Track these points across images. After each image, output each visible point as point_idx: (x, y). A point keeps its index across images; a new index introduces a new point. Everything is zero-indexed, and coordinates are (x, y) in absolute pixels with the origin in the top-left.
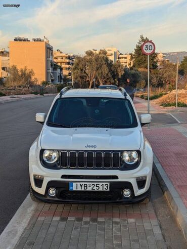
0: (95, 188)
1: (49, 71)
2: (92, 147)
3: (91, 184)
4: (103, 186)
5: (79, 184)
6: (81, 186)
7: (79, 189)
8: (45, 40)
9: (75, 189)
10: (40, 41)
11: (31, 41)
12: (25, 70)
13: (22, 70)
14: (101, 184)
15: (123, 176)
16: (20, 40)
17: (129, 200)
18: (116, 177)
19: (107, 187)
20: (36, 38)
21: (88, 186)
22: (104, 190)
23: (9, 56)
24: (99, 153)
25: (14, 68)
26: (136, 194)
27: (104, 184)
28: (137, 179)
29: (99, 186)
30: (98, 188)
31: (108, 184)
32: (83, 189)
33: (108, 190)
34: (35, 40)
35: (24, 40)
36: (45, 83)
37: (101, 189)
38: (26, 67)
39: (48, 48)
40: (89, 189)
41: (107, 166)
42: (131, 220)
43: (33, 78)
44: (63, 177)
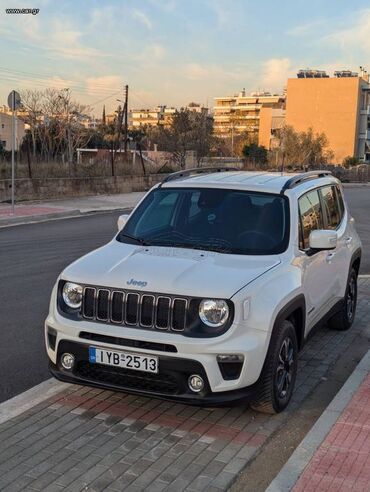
0: (132, 363)
1: (362, 137)
2: (140, 283)
3: (126, 355)
4: (146, 363)
5: (105, 352)
6: (109, 356)
7: (106, 362)
8: (361, 74)
9: (98, 360)
10: (350, 75)
11: (332, 75)
12: (310, 135)
13: (304, 135)
14: (142, 358)
15: (188, 348)
16: (309, 75)
17: (197, 397)
18: (172, 349)
19: (154, 365)
20: (341, 70)
21: (120, 358)
22: (149, 370)
23: (284, 109)
24: (148, 297)
25: (289, 132)
26: (214, 389)
27: (149, 358)
28: (218, 358)
29: (140, 361)
30: (137, 364)
31: (156, 360)
32: (112, 363)
33: (156, 371)
34: (338, 75)
35: (318, 76)
36: (352, 162)
37: (142, 368)
38: (311, 129)
39: (364, 90)
40: (123, 364)
41: (162, 324)
42: (207, 440)
43: (325, 151)
44: (83, 335)
